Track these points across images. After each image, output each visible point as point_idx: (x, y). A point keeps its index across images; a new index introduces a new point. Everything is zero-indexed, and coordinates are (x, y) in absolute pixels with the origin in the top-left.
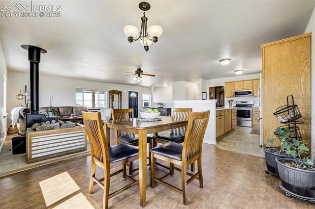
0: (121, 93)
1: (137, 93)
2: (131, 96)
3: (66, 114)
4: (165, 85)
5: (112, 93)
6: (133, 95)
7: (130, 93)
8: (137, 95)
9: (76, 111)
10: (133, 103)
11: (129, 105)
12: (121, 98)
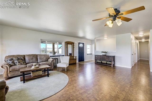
0: (73, 43)
1: (83, 44)
2: (80, 46)
3: (31, 61)
4: (106, 38)
5: (67, 43)
6: (81, 45)
7: (79, 43)
8: (84, 45)
9: (40, 58)
10: (81, 51)
11: (79, 52)
12: (74, 47)
